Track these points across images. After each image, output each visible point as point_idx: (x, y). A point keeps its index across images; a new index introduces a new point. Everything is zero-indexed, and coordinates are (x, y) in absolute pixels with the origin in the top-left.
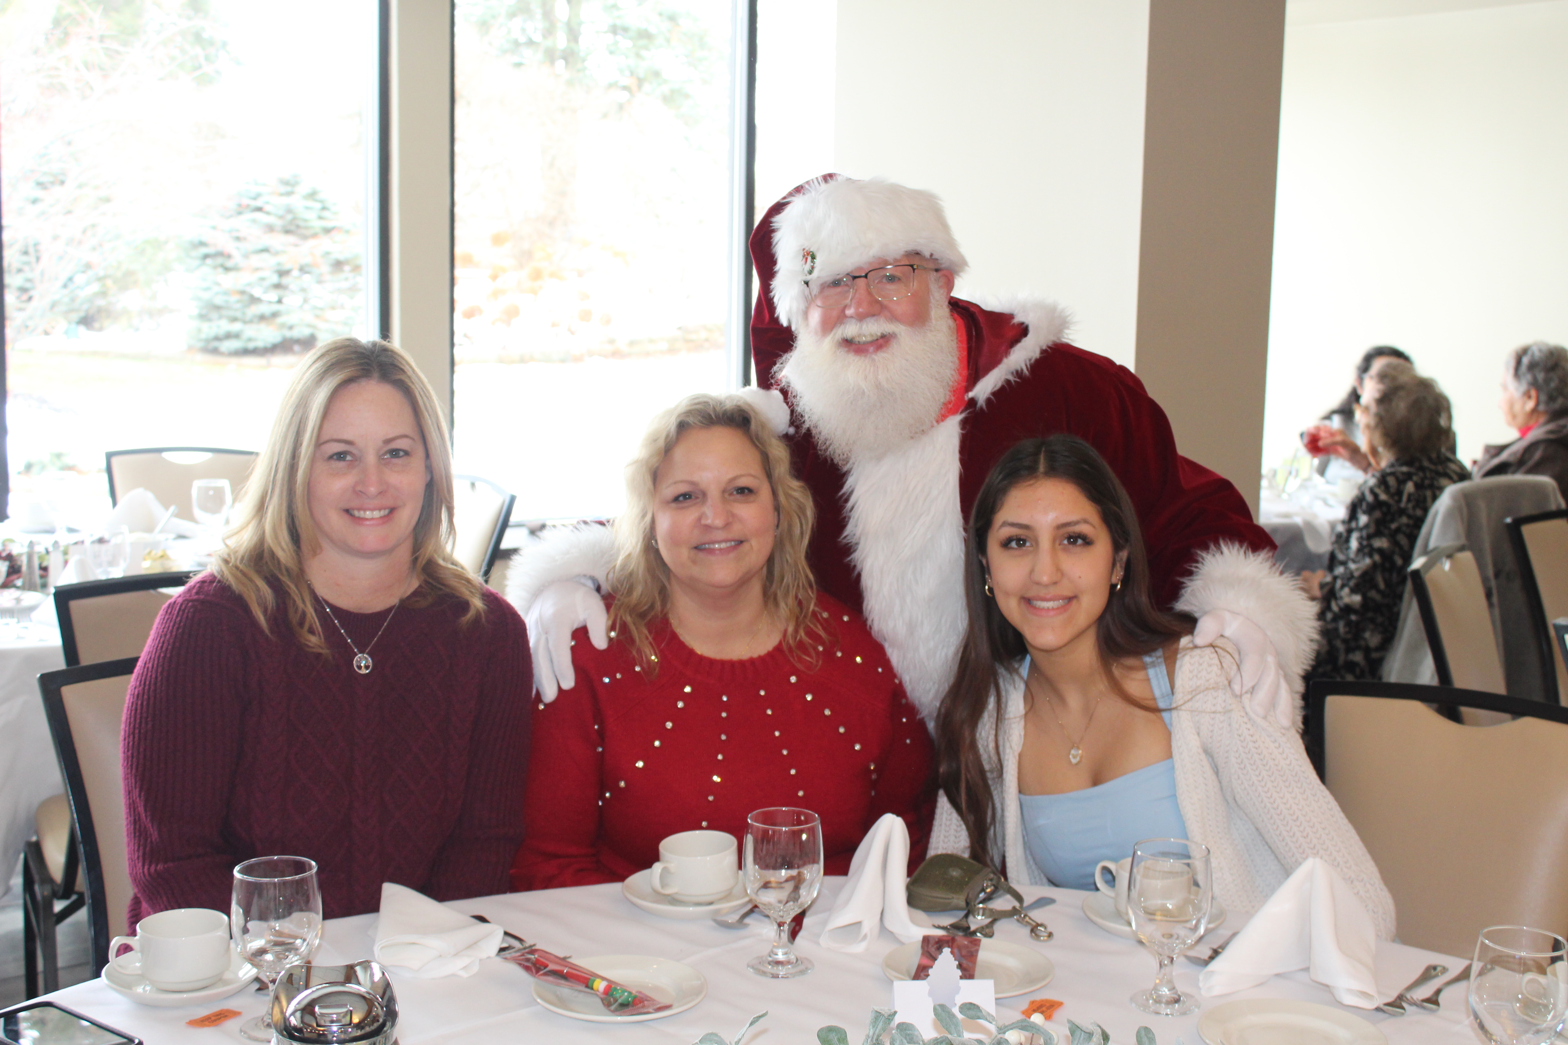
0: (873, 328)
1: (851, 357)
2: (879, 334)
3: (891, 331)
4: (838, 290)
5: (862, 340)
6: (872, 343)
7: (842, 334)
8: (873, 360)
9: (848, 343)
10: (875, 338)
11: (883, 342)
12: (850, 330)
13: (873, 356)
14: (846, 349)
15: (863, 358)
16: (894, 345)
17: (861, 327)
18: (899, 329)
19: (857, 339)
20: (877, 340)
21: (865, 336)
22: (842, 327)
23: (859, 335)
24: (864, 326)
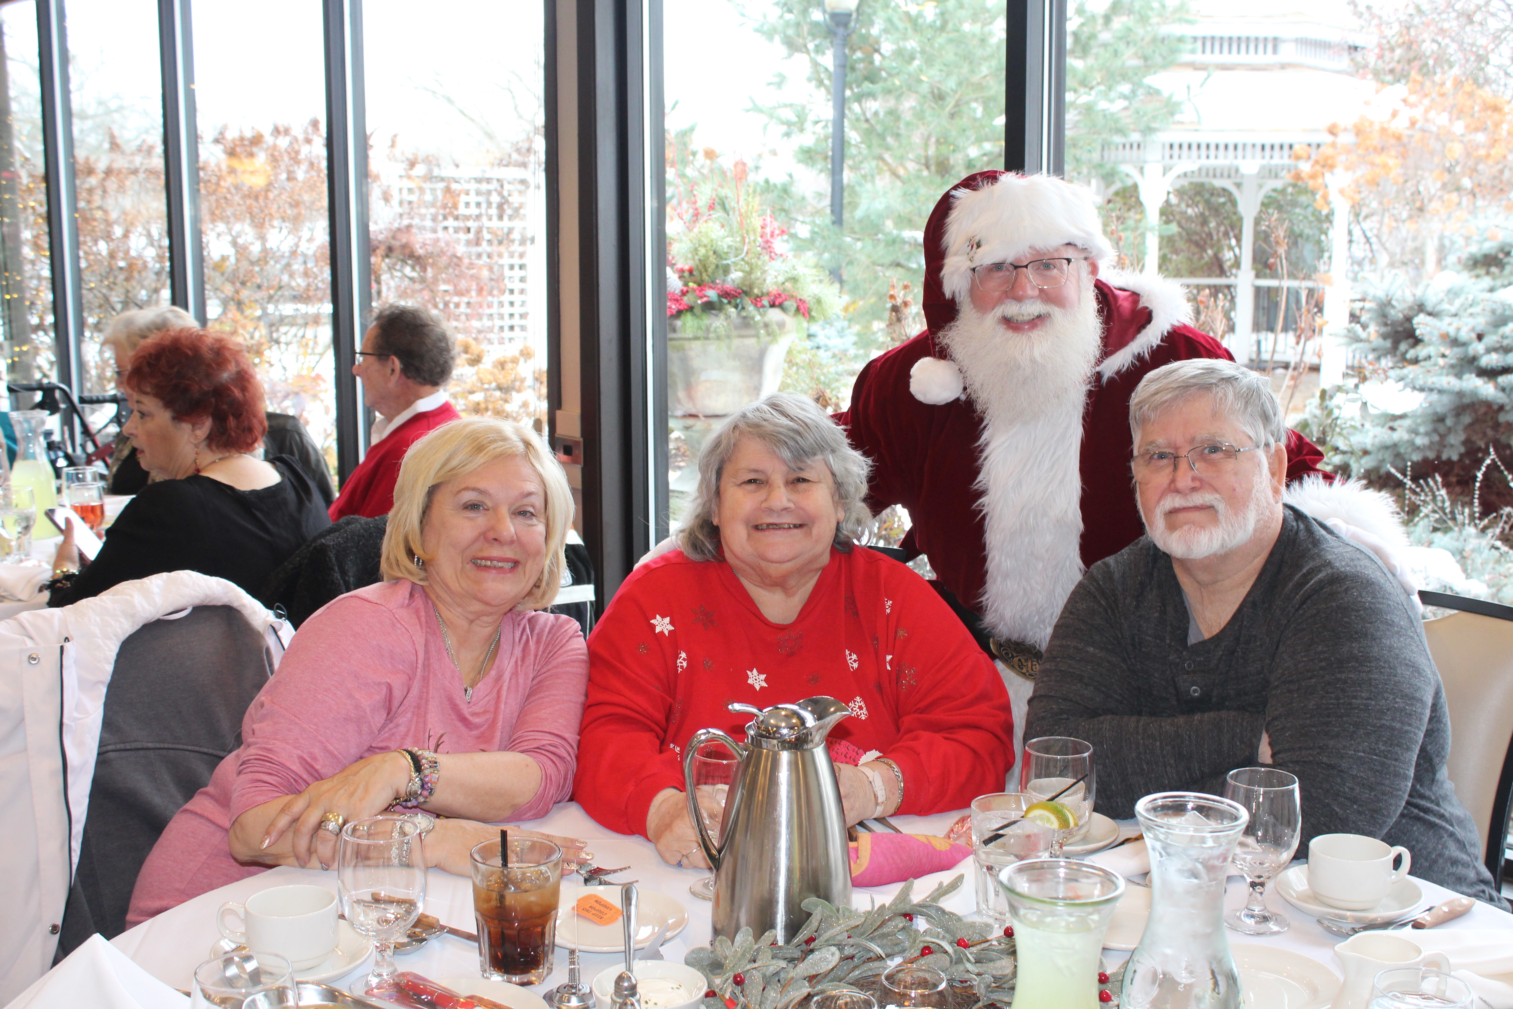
0: (1031, 309)
1: (1010, 334)
2: (1036, 314)
3: (1046, 312)
4: (1000, 274)
5: (1020, 318)
6: (1028, 322)
7: (1003, 313)
8: (1029, 337)
9: (1007, 321)
10: (1031, 317)
11: (1037, 321)
12: (1010, 309)
13: (1029, 334)
14: (1005, 326)
15: (1019, 335)
16: (1048, 324)
17: (1020, 308)
18: (1053, 310)
19: (1015, 318)
20: (1033, 319)
21: (1023, 315)
22: (1003, 307)
24: (1024, 307)
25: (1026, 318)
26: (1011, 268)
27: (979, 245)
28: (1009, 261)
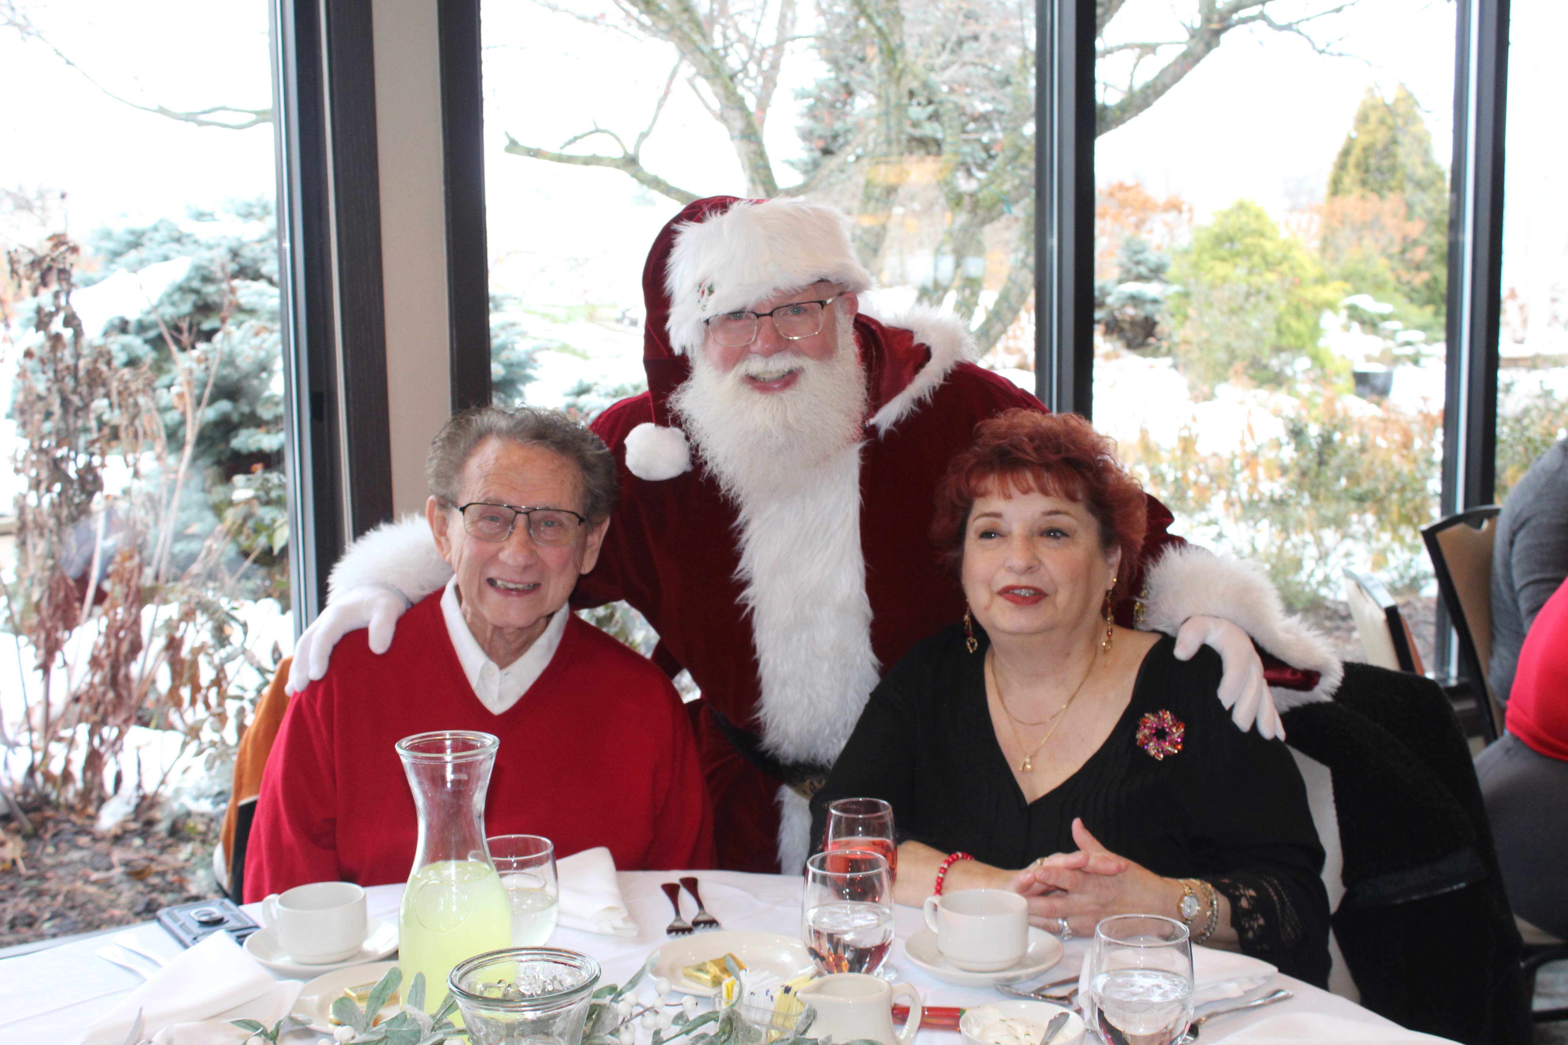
0: (780, 364)
1: (757, 395)
2: (787, 370)
3: (797, 366)
4: (740, 323)
5: (767, 376)
6: (778, 380)
7: (747, 370)
8: (781, 399)
9: (753, 380)
10: (781, 374)
11: (789, 379)
12: (756, 366)
13: (781, 394)
14: (750, 386)
15: (769, 397)
16: (802, 380)
17: (768, 363)
18: (807, 363)
19: (762, 376)
20: (783, 376)
21: (771, 373)
22: (746, 362)
23: (766, 372)
24: (771, 363)
25: (775, 376)
26: (753, 316)
27: (711, 291)
28: (749, 308)
